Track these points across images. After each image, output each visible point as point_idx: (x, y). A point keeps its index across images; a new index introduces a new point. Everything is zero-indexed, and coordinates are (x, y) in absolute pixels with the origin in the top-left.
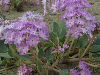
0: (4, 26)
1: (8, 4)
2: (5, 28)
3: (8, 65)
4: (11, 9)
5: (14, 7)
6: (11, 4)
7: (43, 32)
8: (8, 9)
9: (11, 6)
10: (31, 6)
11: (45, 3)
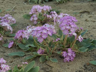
0: (32, 29)
1: (36, 20)
2: (32, 30)
3: (33, 51)
4: (38, 23)
5: (40, 22)
6: (38, 20)
7: (50, 32)
8: (37, 24)
9: (38, 21)
10: (52, 22)
11: (55, 19)
